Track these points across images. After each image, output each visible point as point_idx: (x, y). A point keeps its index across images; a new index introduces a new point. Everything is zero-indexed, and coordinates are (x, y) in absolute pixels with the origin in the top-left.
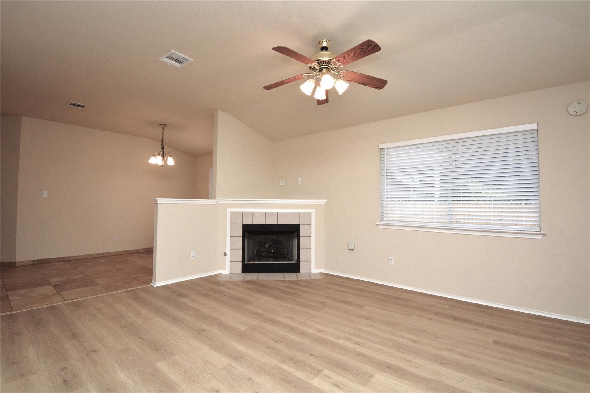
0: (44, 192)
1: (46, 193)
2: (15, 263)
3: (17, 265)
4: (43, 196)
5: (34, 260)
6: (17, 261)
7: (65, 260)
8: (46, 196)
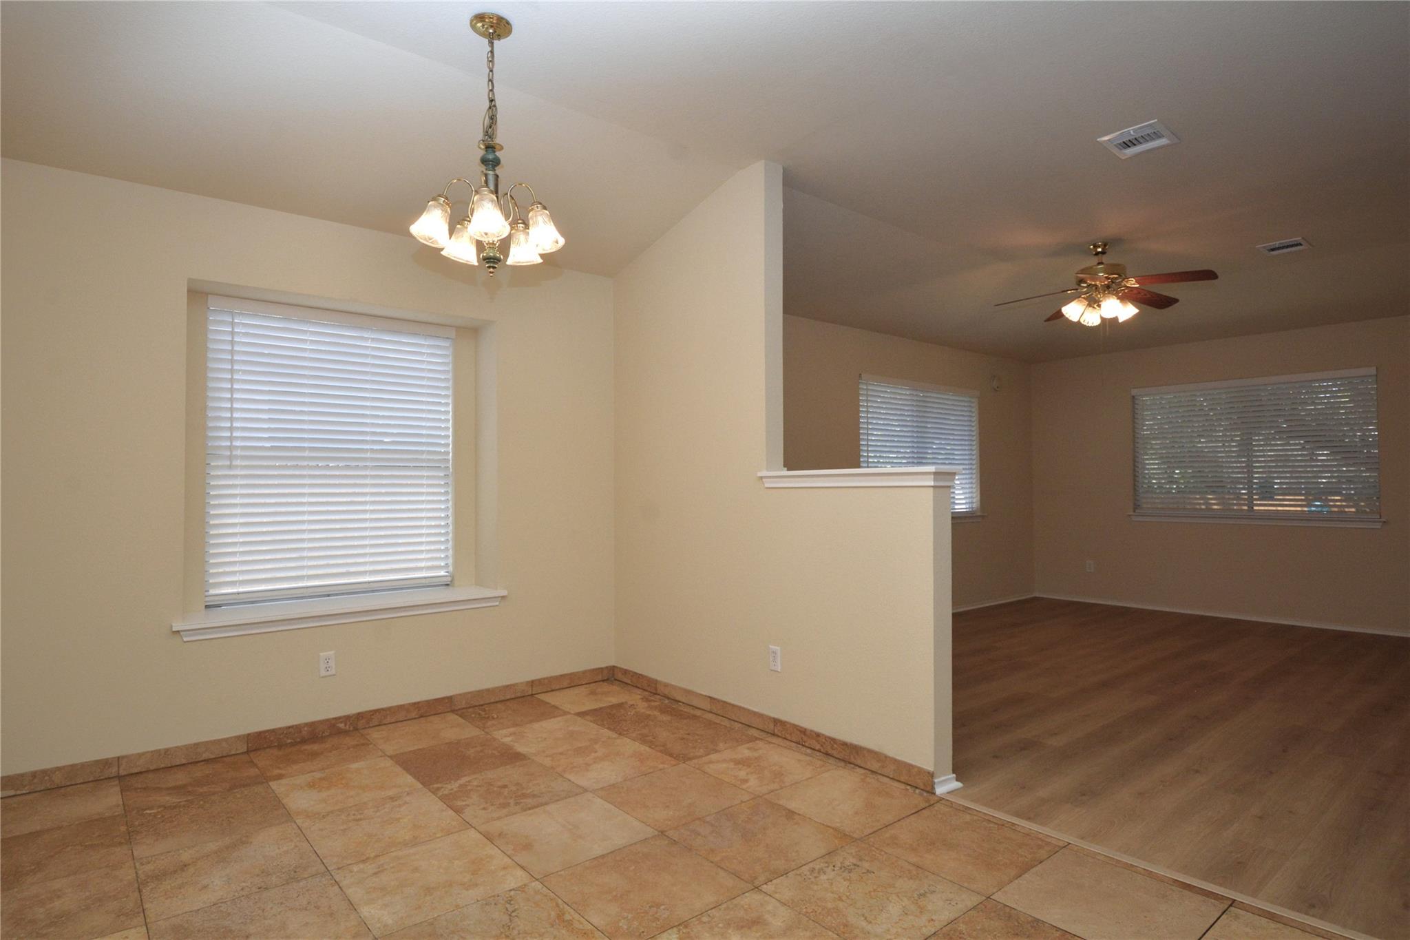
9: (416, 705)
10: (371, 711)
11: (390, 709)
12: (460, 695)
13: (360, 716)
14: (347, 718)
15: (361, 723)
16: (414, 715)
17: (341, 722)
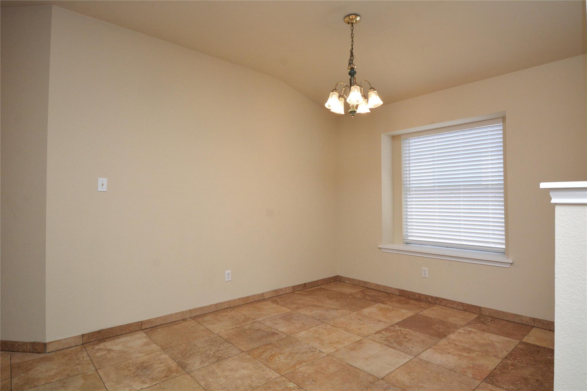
0: (101, 180)
1: (105, 180)
2: (45, 345)
3: (49, 349)
4: (100, 189)
5: (83, 335)
6: (47, 341)
7: (143, 327)
8: (105, 189)
9: (462, 304)
10: (442, 298)
11: (450, 301)
12: (486, 308)
13: (437, 298)
14: (432, 297)
15: (438, 302)
16: (461, 308)
17: (430, 298)
